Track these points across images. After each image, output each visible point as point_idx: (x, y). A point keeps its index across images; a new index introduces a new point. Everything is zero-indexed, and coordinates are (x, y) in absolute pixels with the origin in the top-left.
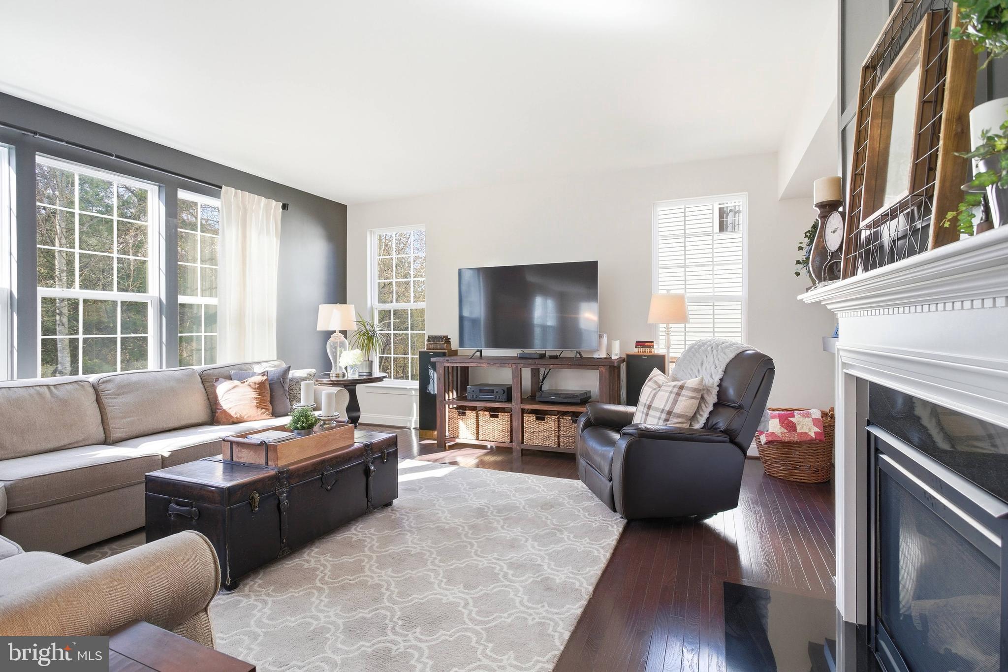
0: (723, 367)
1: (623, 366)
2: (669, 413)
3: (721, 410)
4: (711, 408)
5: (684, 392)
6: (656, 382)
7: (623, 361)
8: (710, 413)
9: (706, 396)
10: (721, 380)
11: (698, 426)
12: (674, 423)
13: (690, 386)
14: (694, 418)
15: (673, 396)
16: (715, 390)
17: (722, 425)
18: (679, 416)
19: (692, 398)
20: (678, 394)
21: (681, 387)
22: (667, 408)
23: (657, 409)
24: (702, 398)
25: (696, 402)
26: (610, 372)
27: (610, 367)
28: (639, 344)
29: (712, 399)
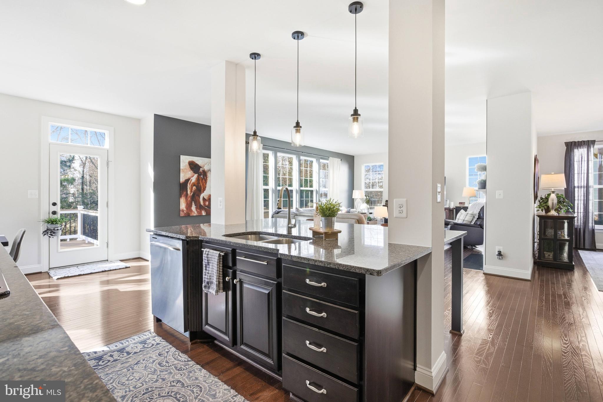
0: (480, 209)
1: (454, 210)
2: (464, 220)
3: (479, 220)
4: (476, 219)
5: (468, 215)
6: (461, 213)
7: (454, 209)
8: (476, 220)
9: (475, 216)
10: (479, 212)
11: (473, 223)
12: (465, 222)
13: (470, 213)
14: (471, 222)
15: (465, 216)
16: (477, 215)
17: (478, 223)
18: (466, 221)
19: (470, 216)
20: (466, 215)
21: (468, 214)
22: (463, 219)
23: (460, 220)
24: (474, 216)
25: (472, 218)
26: (449, 211)
27: (449, 210)
28: (460, 203)
29: (477, 217)
